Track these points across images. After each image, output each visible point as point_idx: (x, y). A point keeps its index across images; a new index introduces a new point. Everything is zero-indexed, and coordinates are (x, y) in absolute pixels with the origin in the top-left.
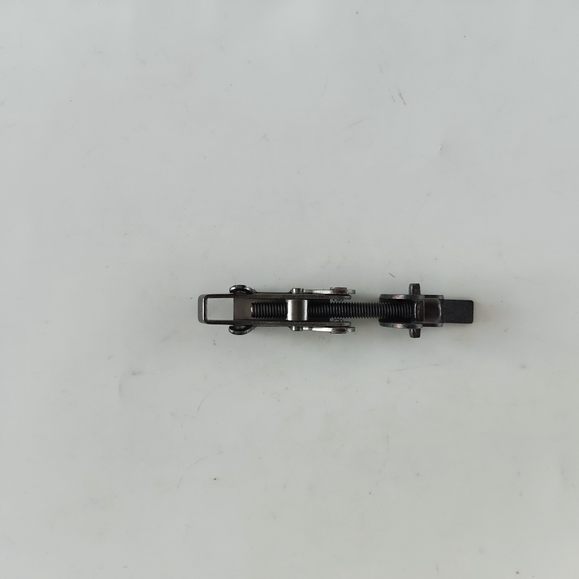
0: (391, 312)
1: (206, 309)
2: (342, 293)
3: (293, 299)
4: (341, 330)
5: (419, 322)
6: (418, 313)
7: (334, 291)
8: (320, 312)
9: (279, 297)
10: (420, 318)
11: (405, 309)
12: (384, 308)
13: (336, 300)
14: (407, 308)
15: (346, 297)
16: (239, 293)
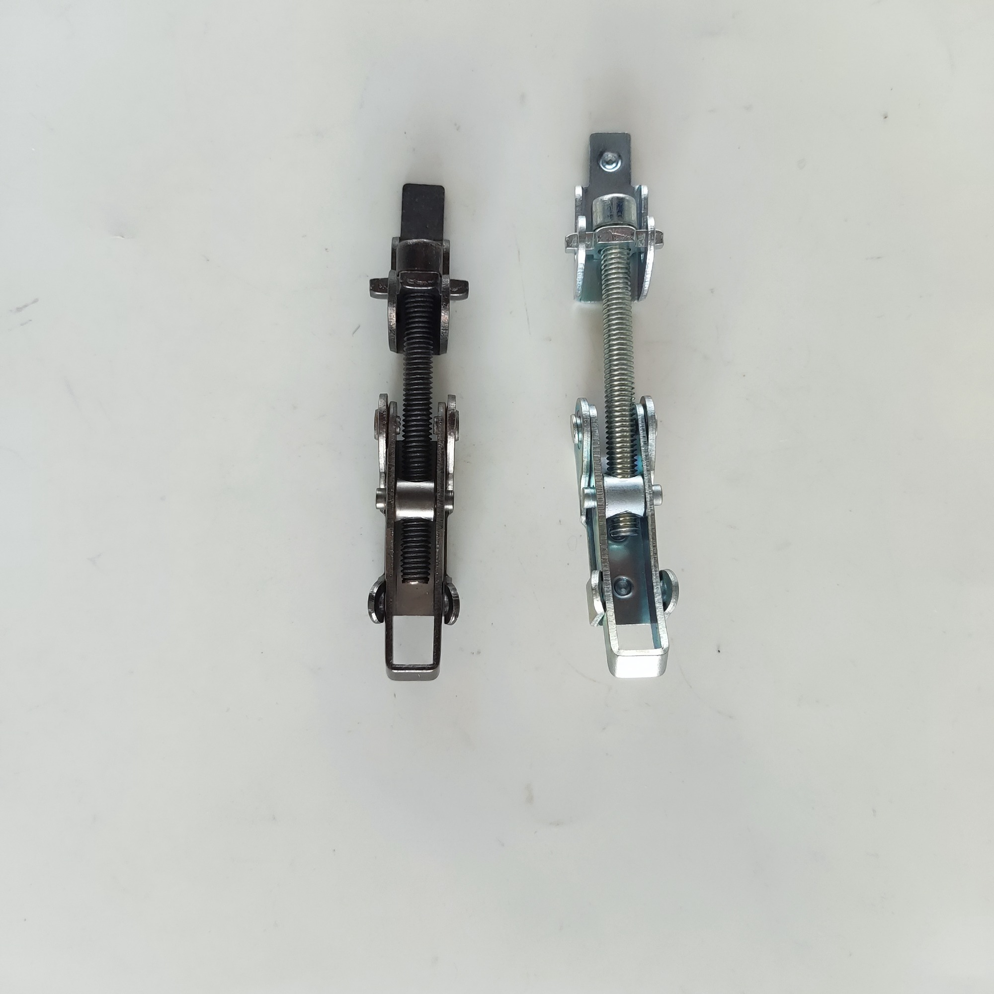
0: (422, 330)
1: (411, 666)
2: (384, 418)
3: (395, 507)
4: (451, 421)
5: (439, 282)
6: (424, 282)
7: (381, 433)
8: (420, 459)
9: (391, 533)
10: (431, 280)
11: (416, 305)
12: (413, 342)
13: (398, 430)
14: (414, 300)
15: (392, 410)
16: (384, 607)
